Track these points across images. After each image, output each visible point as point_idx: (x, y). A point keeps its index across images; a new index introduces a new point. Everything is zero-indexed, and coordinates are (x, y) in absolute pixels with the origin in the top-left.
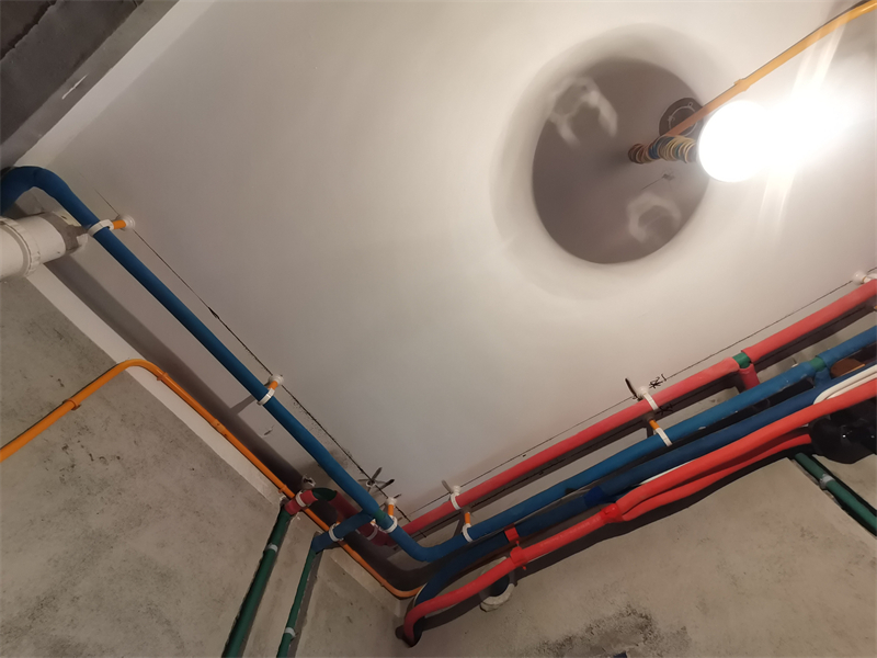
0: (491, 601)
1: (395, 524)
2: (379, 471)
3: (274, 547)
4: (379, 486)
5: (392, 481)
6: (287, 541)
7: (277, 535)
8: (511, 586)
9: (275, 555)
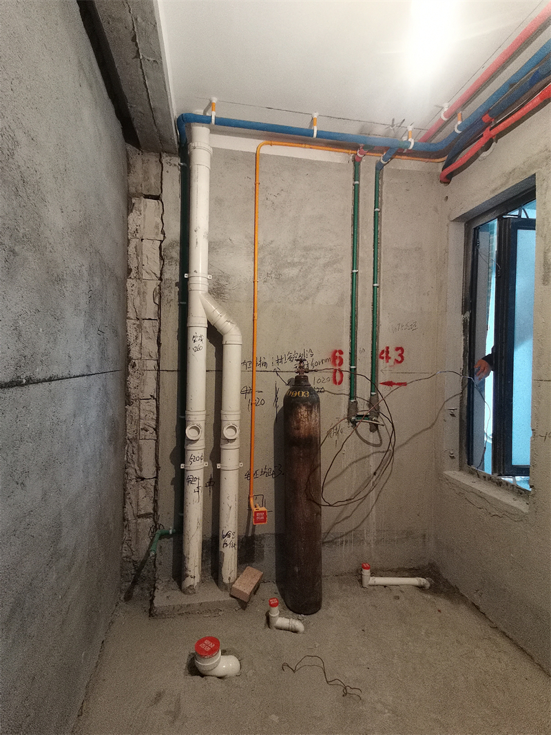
0: (484, 154)
1: (413, 144)
2: (393, 120)
3: (357, 182)
4: (399, 125)
5: (404, 120)
6: (362, 176)
7: (356, 176)
8: (493, 144)
9: (359, 185)
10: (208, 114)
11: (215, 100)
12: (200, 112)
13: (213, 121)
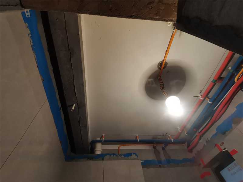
1: (173, 140)
2: (163, 134)
5: (166, 133)
8: (202, 137)
10: (101, 139)
11: (103, 135)
12: (99, 139)
13: (103, 141)
